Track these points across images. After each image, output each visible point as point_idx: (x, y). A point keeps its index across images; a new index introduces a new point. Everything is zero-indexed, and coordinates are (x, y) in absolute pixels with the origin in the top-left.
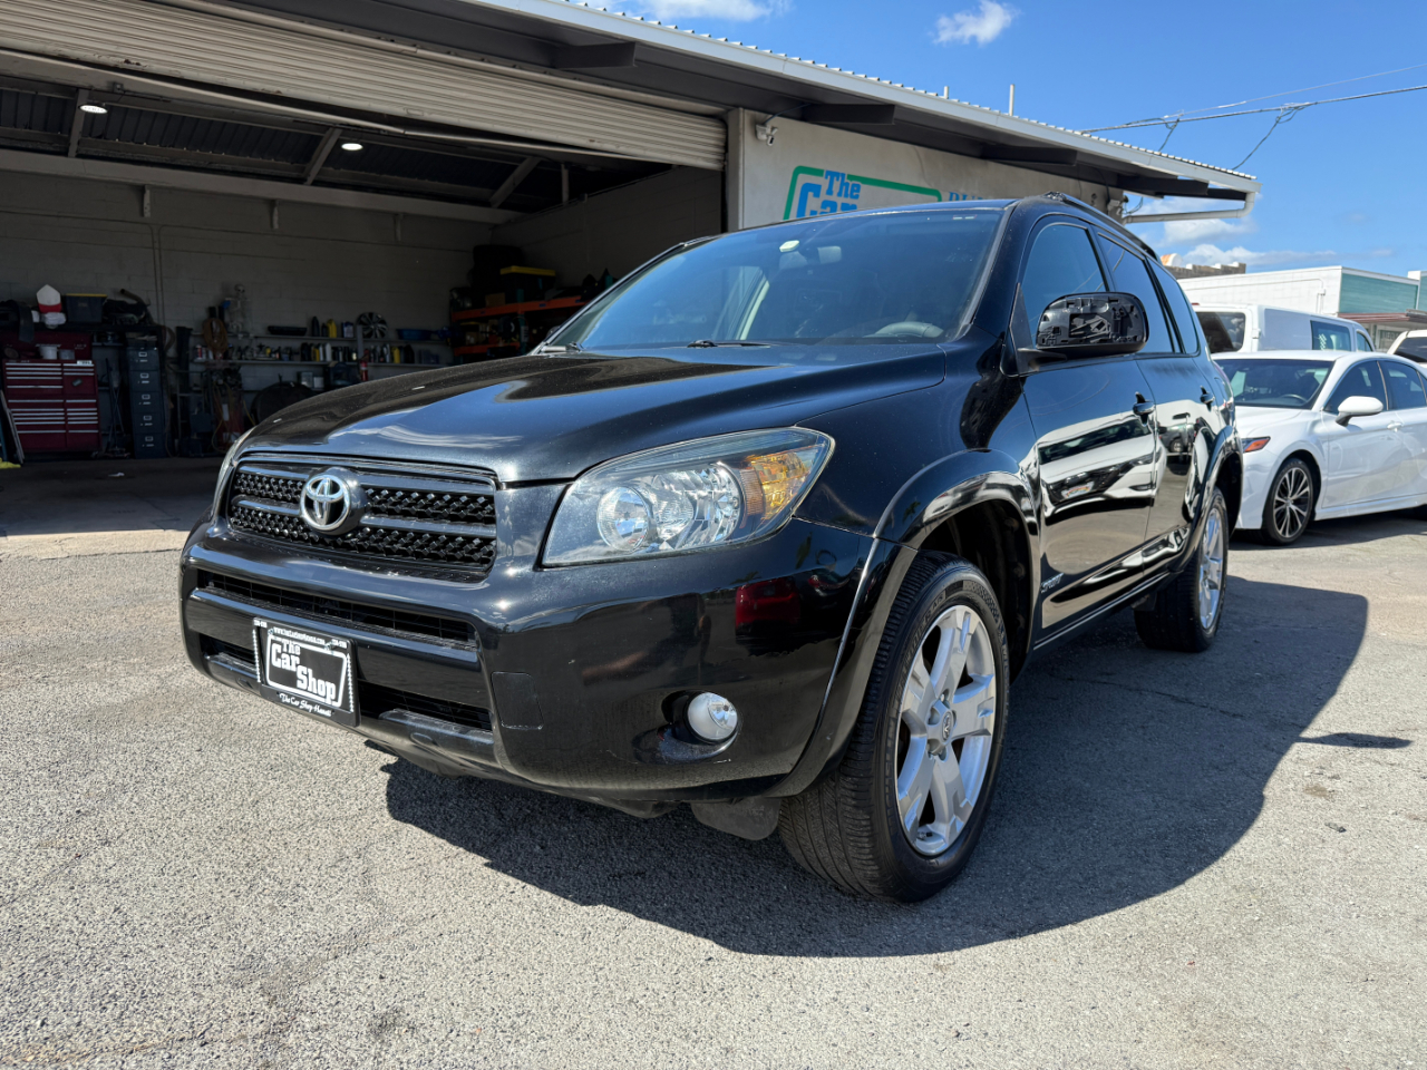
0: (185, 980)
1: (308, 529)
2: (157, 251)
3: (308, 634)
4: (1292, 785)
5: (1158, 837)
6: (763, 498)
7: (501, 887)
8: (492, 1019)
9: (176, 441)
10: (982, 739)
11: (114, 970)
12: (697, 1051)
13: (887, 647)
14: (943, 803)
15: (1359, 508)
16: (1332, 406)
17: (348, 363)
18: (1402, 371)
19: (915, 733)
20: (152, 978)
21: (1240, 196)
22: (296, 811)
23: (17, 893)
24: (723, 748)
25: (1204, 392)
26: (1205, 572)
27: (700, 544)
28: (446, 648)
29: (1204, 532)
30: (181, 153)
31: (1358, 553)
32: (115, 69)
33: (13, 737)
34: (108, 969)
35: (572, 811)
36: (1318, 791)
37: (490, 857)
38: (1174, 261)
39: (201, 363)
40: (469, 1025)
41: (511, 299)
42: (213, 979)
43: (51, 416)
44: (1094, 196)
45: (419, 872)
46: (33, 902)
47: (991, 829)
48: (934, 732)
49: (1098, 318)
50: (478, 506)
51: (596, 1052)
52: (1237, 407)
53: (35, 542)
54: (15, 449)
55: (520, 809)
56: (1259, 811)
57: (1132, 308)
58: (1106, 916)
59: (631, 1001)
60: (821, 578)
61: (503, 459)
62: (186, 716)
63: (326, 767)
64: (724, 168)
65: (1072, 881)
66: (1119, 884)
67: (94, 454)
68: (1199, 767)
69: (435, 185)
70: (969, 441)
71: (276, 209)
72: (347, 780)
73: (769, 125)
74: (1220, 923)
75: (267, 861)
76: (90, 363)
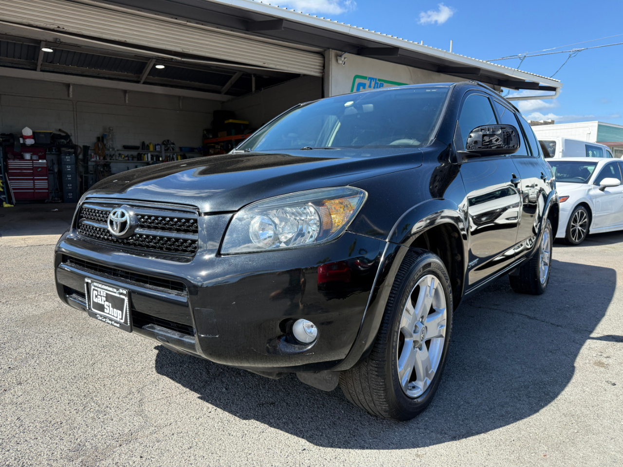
0: (45, 457)
1: (111, 235)
2: (75, 113)
3: (109, 286)
4: (587, 361)
5: (525, 387)
6: (332, 221)
7: (205, 409)
10: (440, 339)
11: (11, 451)
13: (393, 296)
14: (421, 371)
16: (597, 182)
17: (158, 162)
19: (407, 338)
20: (29, 456)
21: (553, 89)
22: (112, 368)
24: (310, 347)
25: (542, 174)
26: (542, 258)
27: (300, 244)
29: (542, 239)
30: (93, 71)
31: (610, 249)
32: (53, 30)
36: (600, 364)
37: (201, 394)
39: (93, 161)
41: (229, 134)
42: (59, 456)
43: (28, 184)
45: (166, 401)
48: (416, 337)
49: (496, 136)
50: (190, 224)
52: (556, 182)
53: (13, 239)
54: (12, 198)
55: (218, 369)
56: (573, 374)
57: (512, 132)
60: (360, 260)
61: (202, 201)
62: (68, 321)
63: (129, 347)
64: (323, 76)
65: (483, 410)
66: (507, 412)
67: (46, 201)
68: (542, 352)
69: (197, 84)
70: (434, 195)
71: (127, 94)
72: (138, 353)
73: (343, 57)
74: (558, 433)
75: (94, 394)
76: (45, 161)
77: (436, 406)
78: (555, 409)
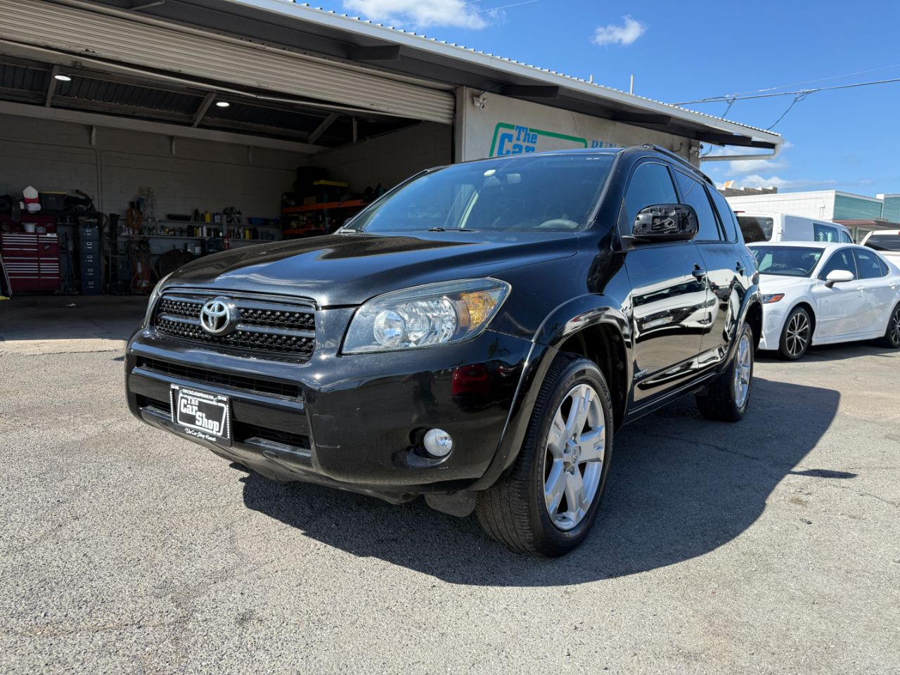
0: (127, 593)
1: (205, 332)
2: (99, 167)
3: (203, 393)
4: (783, 498)
5: (701, 525)
6: (469, 318)
7: (312, 546)
8: (307, 617)
9: (108, 285)
10: (596, 464)
11: (85, 587)
12: (425, 634)
14: (572, 500)
15: (839, 339)
16: (822, 275)
17: (217, 239)
18: (867, 256)
19: (556, 458)
20: (108, 592)
21: (771, 146)
22: (189, 503)
23: (25, 545)
24: (444, 460)
25: (738, 264)
26: (739, 373)
27: (433, 343)
28: (285, 401)
29: (738, 348)
30: (126, 107)
31: (838, 366)
32: (80, 55)
33: (16, 458)
34: (82, 587)
35: (354, 505)
36: (798, 501)
37: (305, 530)
38: (733, 185)
39: (125, 237)
40: (294, 619)
41: (320, 200)
42: (143, 593)
43: (30, 268)
44: (681, 144)
45: (263, 537)
46: (35, 550)
47: (603, 519)
48: (567, 458)
49: (669, 219)
50: (305, 319)
51: (367, 634)
52: (760, 275)
53: (22, 345)
54: (7, 287)
56: (762, 512)
57: (689, 213)
58: (666, 567)
59: (388, 608)
61: (320, 293)
62: (121, 448)
63: (206, 479)
64: (453, 123)
65: (648, 548)
66: (676, 550)
67: (56, 292)
68: (729, 487)
69: (274, 129)
70: (591, 289)
71: (174, 142)
72: (219, 486)
73: (482, 97)
74: (732, 572)
75: (173, 530)
76: (55, 235)
77: (592, 544)
78: (732, 548)
